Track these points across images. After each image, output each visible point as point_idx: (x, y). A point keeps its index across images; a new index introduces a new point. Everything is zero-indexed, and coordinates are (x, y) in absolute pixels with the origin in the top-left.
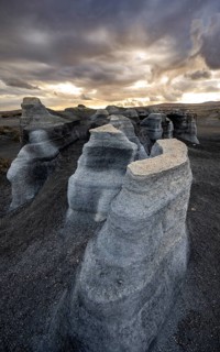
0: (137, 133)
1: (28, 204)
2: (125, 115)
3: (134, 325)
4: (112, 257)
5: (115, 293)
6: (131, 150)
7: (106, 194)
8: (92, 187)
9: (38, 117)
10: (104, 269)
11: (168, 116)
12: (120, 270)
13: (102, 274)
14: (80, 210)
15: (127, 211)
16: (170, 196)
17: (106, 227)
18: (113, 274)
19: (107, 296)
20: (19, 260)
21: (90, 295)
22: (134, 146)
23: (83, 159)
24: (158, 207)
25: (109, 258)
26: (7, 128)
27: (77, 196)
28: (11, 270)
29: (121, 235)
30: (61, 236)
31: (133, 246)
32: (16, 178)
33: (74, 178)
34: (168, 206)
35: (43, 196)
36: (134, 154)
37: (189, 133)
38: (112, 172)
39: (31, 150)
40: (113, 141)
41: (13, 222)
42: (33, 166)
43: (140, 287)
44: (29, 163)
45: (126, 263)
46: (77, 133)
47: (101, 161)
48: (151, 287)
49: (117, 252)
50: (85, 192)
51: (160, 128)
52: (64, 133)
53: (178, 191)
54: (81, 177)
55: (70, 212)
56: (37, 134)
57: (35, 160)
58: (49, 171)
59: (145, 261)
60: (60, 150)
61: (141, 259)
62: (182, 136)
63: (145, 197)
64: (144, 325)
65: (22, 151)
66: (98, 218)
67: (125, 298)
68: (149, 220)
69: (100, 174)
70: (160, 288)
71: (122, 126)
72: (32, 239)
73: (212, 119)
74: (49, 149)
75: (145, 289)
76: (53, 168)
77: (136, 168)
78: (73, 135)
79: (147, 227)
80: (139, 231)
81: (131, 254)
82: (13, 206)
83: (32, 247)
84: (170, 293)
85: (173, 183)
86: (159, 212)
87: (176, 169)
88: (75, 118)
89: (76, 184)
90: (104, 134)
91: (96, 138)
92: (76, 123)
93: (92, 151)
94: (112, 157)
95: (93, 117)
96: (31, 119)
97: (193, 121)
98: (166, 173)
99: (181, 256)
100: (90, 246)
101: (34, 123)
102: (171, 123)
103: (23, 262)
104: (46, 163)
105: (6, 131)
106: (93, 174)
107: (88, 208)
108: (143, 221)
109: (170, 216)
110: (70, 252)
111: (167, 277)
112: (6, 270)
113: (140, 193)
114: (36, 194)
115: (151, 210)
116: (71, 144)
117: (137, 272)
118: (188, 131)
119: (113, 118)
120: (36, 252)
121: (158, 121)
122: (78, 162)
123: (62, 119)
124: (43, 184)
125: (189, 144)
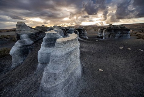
3: (62, 94)
5: (54, 83)
8: (47, 54)
9: (24, 29)
11: (77, 29)
13: (49, 77)
15: (56, 54)
18: (53, 77)
19: (51, 85)
22: (62, 37)
26: (9, 36)
27: (42, 58)
30: (36, 74)
32: (14, 54)
33: (40, 51)
34: (71, 52)
37: (85, 35)
39: (21, 42)
40: (54, 36)
43: (63, 80)
44: (20, 47)
47: (51, 44)
48: (68, 81)
49: (54, 69)
52: (36, 35)
54: (43, 50)
55: (39, 65)
56: (24, 36)
57: (23, 46)
58: (30, 51)
60: (34, 42)
61: (62, 70)
62: (83, 36)
64: (65, 94)
65: (17, 43)
67: (58, 85)
68: (63, 56)
69: (50, 49)
70: (71, 81)
71: (59, 32)
73: (92, 31)
74: (29, 42)
75: (65, 81)
76: (31, 49)
78: (40, 36)
80: (61, 60)
82: (13, 66)
85: (72, 45)
86: (67, 53)
87: (72, 40)
88: (40, 30)
89: (41, 53)
91: (48, 35)
92: (41, 32)
93: (47, 40)
94: (54, 42)
96: (21, 30)
97: (86, 31)
98: (69, 41)
99: (79, 72)
101: (22, 32)
102: (78, 32)
104: (28, 47)
106: (47, 49)
107: (46, 62)
109: (73, 57)
113: (60, 48)
114: (24, 60)
115: (64, 53)
116: (39, 40)
118: (84, 34)
121: (73, 31)
122: (42, 45)
123: (35, 30)
124: (27, 56)
125: (85, 39)
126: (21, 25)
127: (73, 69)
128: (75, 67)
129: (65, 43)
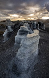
0: (30, 27)
1: (7, 41)
2: (28, 23)
3: (26, 63)
6: (28, 31)
7: (23, 40)
8: (20, 39)
10: (22, 53)
11: (38, 23)
12: (24, 54)
14: (17, 43)
16: (34, 41)
17: (22, 46)
18: (23, 54)
21: (19, 58)
23: (18, 33)
24: (32, 43)
25: (22, 51)
26: (2, 24)
28: (4, 53)
29: (25, 47)
30: (13, 48)
31: (27, 50)
32: (5, 36)
33: (16, 36)
34: (34, 43)
35: (10, 40)
36: (29, 32)
37: (43, 27)
38: (24, 36)
39: (8, 30)
40: (25, 29)
41: (4, 44)
42: (8, 34)
43: (28, 57)
45: (25, 52)
46: (17, 27)
47: (22, 33)
49: (24, 51)
50: (18, 39)
51: (36, 26)
52: (14, 27)
53: (36, 40)
54: (18, 36)
55: (15, 43)
56: (9, 27)
57: (9, 32)
58: (11, 35)
59: (29, 53)
60: (14, 30)
62: (41, 28)
63: (29, 41)
64: (28, 64)
65: (6, 30)
66: (21, 45)
67: (25, 59)
69: (22, 36)
70: (31, 58)
72: (8, 48)
74: (11, 30)
76: (12, 34)
78: (16, 27)
79: (29, 46)
80: (28, 47)
81: (26, 51)
82: (4, 41)
83: (8, 50)
84: (34, 59)
86: (32, 44)
87: (36, 36)
89: (17, 38)
90: (23, 28)
91: (21, 28)
92: (17, 24)
93: (20, 31)
94: (24, 33)
95: (21, 23)
96: (8, 23)
97: (44, 24)
99: (36, 53)
100: (19, 49)
101: (8, 24)
102: (39, 24)
103: (6, 52)
104: (11, 33)
107: (19, 43)
109: (34, 45)
110: (15, 51)
111: (33, 57)
112: (3, 53)
114: (8, 39)
115: (30, 43)
116: (16, 29)
117: (27, 54)
118: (43, 26)
119: (25, 24)
121: (35, 24)
122: (17, 33)
123: (14, 23)
124: (10, 37)
125: (43, 30)
128: (34, 50)
129: (31, 38)
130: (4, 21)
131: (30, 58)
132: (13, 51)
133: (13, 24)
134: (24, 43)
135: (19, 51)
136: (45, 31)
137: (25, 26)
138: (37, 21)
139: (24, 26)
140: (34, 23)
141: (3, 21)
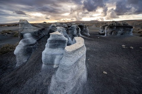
0: (67, 33)
1: (24, 64)
2: (63, 27)
4: (61, 79)
5: (63, 92)
6: (66, 41)
7: (58, 57)
8: (52, 55)
9: (27, 27)
10: (59, 84)
11: (79, 26)
12: (64, 83)
13: (58, 86)
14: (47, 64)
15: (66, 63)
16: (79, 57)
17: (59, 70)
20: (23, 87)
22: (67, 39)
23: (47, 45)
24: (75, 61)
26: (10, 31)
27: (46, 59)
29: (64, 71)
30: (40, 75)
31: (68, 75)
32: (18, 54)
33: (44, 52)
34: (79, 60)
35: (31, 60)
36: (67, 42)
38: (59, 49)
39: (25, 41)
40: (59, 37)
41: (18, 72)
42: (26, 48)
43: (72, 88)
44: (24, 47)
45: (66, 81)
46: (44, 33)
47: (54, 45)
48: (75, 88)
49: (63, 78)
50: (49, 57)
51: (76, 31)
52: (38, 34)
54: (47, 52)
55: (43, 65)
56: (27, 35)
57: (27, 46)
58: (33, 50)
59: (73, 79)
60: (37, 41)
61: (71, 79)
62: (84, 33)
63: (71, 58)
65: (21, 42)
66: (55, 66)
67: (67, 93)
68: (73, 65)
69: (55, 50)
70: (78, 88)
71: (62, 31)
72: (28, 78)
73: (94, 27)
74: (33, 41)
75: (73, 89)
76: (35, 48)
77: (68, 48)
78: (42, 34)
79: (72, 68)
80: (70, 69)
82: (17, 65)
83: (28, 82)
84: (82, 89)
85: (80, 53)
87: (80, 48)
88: (42, 27)
89: (45, 54)
90: (55, 35)
91: (52, 36)
92: (43, 29)
93: (51, 41)
94: (59, 43)
95: (50, 27)
96: (24, 29)
97: (87, 28)
98: (77, 50)
99: (85, 76)
100: (53, 77)
101: (25, 30)
102: (80, 28)
104: (32, 47)
105: (10, 32)
106: (52, 50)
107: (51, 63)
108: (71, 66)
109: (80, 63)
110: (44, 81)
111: (80, 84)
113: (69, 57)
114: (28, 59)
115: (73, 62)
116: (42, 38)
117: (70, 84)
118: (85, 31)
119: (58, 28)
120: (30, 83)
121: (75, 28)
123: (37, 28)
124: (30, 55)
125: (86, 36)
126: (24, 23)
127: (80, 74)
128: (81, 72)
129: (74, 52)
130: (16, 25)
131: (76, 89)
132: (40, 82)
133: (36, 30)
134: (62, 62)
135: (53, 81)
136: (90, 38)
137: (59, 32)
138: (77, 23)
139: (57, 33)
140: (72, 26)
141: (12, 24)
